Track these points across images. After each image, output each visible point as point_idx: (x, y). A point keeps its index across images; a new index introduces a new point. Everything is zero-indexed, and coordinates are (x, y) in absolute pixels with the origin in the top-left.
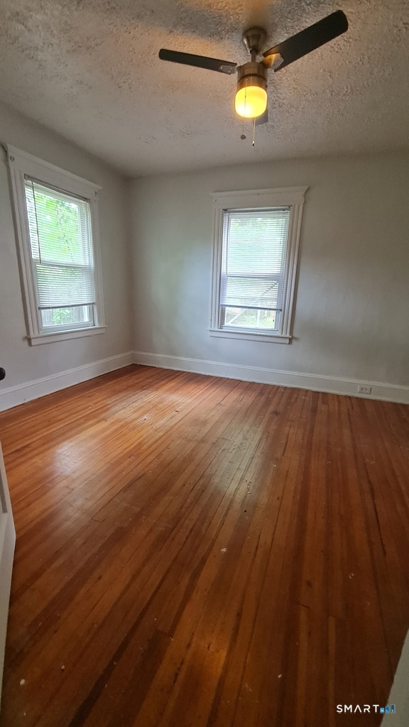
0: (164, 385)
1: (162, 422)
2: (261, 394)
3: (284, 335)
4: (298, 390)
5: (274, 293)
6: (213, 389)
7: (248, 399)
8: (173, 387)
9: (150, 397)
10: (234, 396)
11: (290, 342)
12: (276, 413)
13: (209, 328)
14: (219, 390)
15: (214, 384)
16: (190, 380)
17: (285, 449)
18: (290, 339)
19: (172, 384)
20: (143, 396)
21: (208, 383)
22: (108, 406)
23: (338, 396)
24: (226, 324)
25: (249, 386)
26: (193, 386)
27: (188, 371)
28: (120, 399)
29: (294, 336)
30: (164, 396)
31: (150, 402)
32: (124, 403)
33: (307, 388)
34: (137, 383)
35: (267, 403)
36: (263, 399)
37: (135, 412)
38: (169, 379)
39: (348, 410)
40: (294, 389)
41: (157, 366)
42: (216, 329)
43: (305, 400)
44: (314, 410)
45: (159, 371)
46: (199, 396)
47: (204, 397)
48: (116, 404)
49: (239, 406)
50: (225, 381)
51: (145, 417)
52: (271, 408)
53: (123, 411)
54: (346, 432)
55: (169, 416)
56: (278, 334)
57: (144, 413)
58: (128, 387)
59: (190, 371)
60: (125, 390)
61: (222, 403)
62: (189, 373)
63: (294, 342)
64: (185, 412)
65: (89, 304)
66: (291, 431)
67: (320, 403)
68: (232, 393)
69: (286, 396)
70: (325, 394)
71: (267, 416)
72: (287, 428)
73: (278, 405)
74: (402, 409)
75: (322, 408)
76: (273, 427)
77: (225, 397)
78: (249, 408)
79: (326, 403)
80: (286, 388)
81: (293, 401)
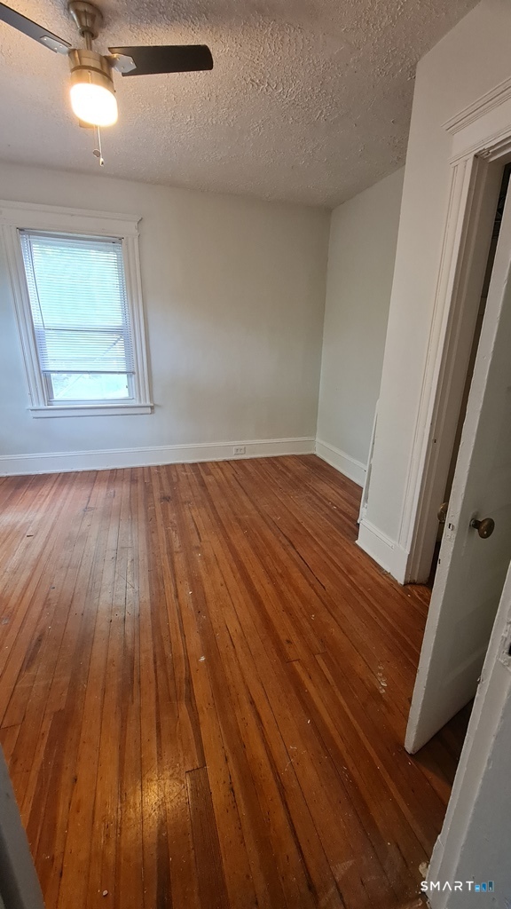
1: (16, 558)
2: (133, 481)
3: (143, 404)
4: (174, 466)
5: (119, 351)
6: (65, 491)
7: (123, 490)
10: (100, 492)
11: (153, 412)
12: (165, 499)
13: (30, 406)
14: (74, 487)
15: (60, 484)
16: (17, 489)
17: (199, 534)
18: (152, 408)
21: (50, 485)
23: (217, 463)
24: (56, 398)
25: (113, 476)
26: (29, 495)
29: (156, 402)
33: (182, 462)
35: (148, 490)
36: (140, 487)
39: (234, 475)
40: (168, 466)
42: (42, 406)
43: (187, 476)
44: (203, 485)
46: (49, 505)
47: (59, 504)
49: (115, 503)
50: (75, 476)
52: (157, 494)
54: (244, 498)
55: (22, 547)
56: (135, 403)
61: (91, 505)
62: (8, 477)
63: (156, 409)
64: (43, 534)
66: (193, 514)
67: (203, 474)
68: (95, 490)
69: (164, 476)
70: (203, 464)
71: (158, 506)
72: (187, 512)
73: (162, 488)
74: (275, 462)
75: (209, 479)
76: (172, 516)
77: (90, 497)
78: (130, 503)
79: (209, 474)
80: (158, 467)
81: (175, 480)
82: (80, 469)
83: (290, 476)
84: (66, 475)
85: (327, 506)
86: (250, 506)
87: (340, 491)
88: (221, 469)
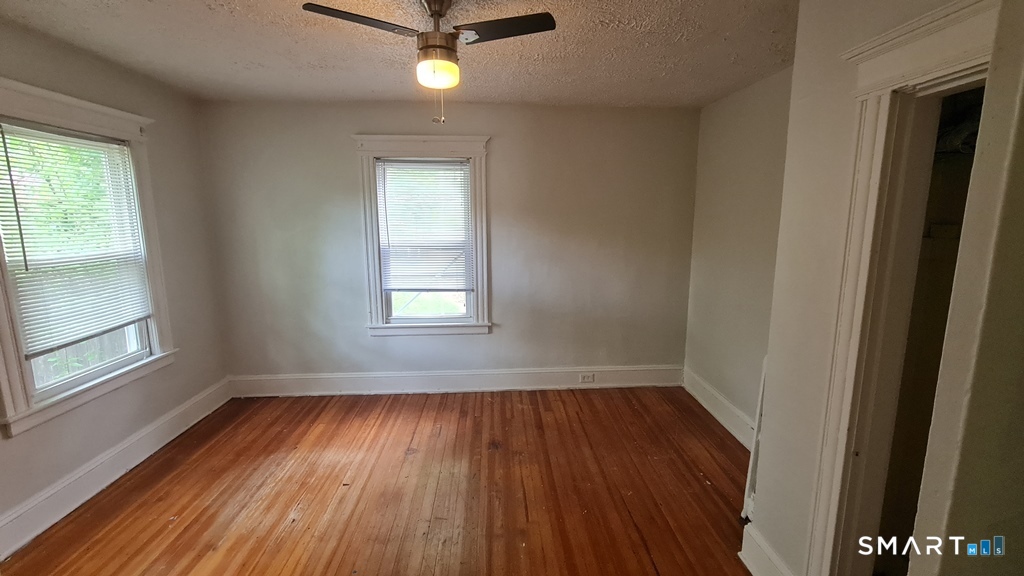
0: (305, 433)
1: (326, 517)
2: (463, 413)
3: (480, 323)
4: (509, 394)
5: (459, 268)
6: (391, 422)
7: (449, 428)
8: (322, 434)
9: (286, 467)
10: (426, 427)
11: (490, 331)
12: (493, 444)
13: (369, 324)
14: (399, 421)
15: (389, 411)
16: (347, 413)
18: (489, 327)
19: (318, 428)
20: (272, 468)
21: (379, 411)
22: (211, 511)
23: (559, 391)
24: (395, 313)
25: (443, 402)
26: (357, 423)
27: (339, 393)
28: (229, 487)
29: (495, 321)
30: (312, 457)
31: (290, 478)
32: (240, 496)
33: (518, 387)
34: (254, 441)
35: (477, 430)
36: (469, 422)
37: (268, 508)
38: (311, 417)
39: (577, 414)
40: (503, 394)
41: (281, 395)
42: (381, 325)
43: (523, 409)
44: (540, 426)
45: (286, 405)
46: (373, 440)
47: (382, 441)
48: (225, 503)
49: (439, 446)
50: (405, 400)
51: (292, 516)
52: (486, 437)
53: (244, 513)
54: (587, 451)
55: (335, 502)
56: (473, 322)
57: (287, 507)
58: (238, 455)
59: (344, 393)
60: (233, 463)
61: (414, 446)
62: (341, 396)
63: (495, 330)
64: (360, 483)
65: (139, 320)
66: (523, 473)
67: (542, 410)
68: (422, 422)
69: (497, 407)
70: (543, 392)
71: (485, 452)
72: (517, 467)
73: (492, 428)
74: (630, 396)
75: (547, 418)
76: (499, 472)
77: (414, 433)
78: (455, 445)
79: (548, 409)
80: (492, 393)
81: (508, 415)
82: (410, 391)
83: (648, 420)
84: (396, 398)
85: (697, 479)
86: (593, 468)
87: (715, 454)
88: (564, 402)
